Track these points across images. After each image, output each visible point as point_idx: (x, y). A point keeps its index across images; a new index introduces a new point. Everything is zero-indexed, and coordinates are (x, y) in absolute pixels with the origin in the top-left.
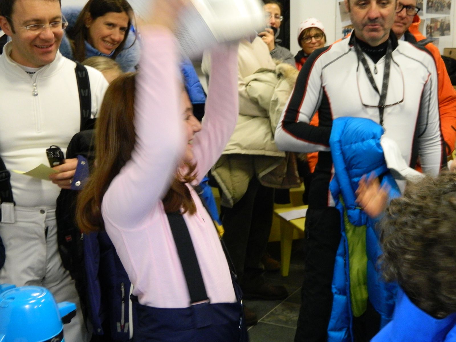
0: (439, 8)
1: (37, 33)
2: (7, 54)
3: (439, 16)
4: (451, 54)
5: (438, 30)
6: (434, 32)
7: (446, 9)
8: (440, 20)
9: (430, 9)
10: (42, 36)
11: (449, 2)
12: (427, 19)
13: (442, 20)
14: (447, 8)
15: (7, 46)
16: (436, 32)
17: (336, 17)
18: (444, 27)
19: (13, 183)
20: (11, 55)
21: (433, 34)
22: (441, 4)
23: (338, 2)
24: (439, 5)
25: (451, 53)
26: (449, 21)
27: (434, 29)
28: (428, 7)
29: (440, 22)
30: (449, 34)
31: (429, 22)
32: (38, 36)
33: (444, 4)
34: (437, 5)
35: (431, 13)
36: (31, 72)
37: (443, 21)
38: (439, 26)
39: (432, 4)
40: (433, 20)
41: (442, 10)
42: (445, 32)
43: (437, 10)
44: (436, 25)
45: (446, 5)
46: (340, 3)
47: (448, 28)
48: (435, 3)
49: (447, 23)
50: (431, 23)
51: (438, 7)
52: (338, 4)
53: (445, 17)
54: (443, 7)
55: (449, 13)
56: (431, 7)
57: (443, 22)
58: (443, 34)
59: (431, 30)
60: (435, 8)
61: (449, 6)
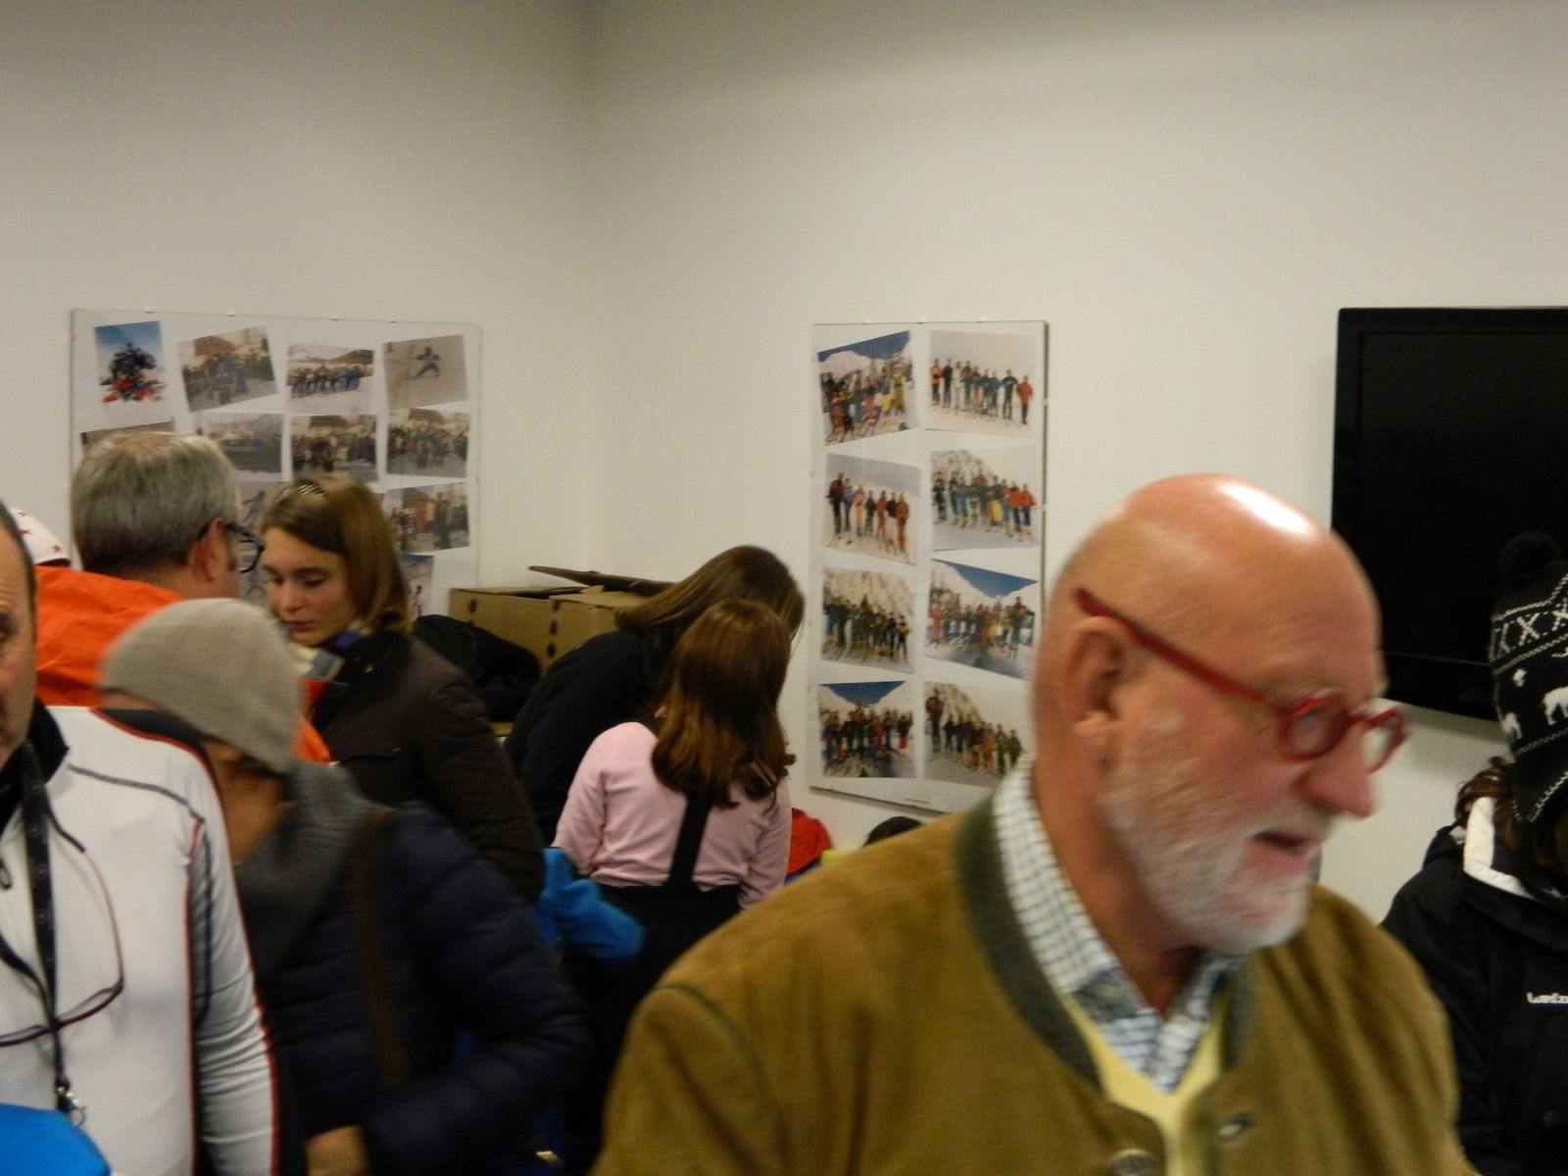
0: (430, 456)
3: (431, 483)
4: (477, 612)
5: (428, 527)
6: (414, 536)
7: (451, 459)
8: (433, 495)
9: (398, 459)
11: (461, 435)
12: (392, 492)
13: (440, 495)
14: (455, 456)
16: (421, 536)
18: (449, 520)
21: (412, 542)
22: (435, 442)
23: (78, 432)
24: (429, 445)
25: (473, 606)
26: (464, 498)
27: (415, 524)
28: (393, 453)
29: (433, 501)
30: (466, 544)
31: (398, 503)
33: (445, 441)
34: (423, 446)
35: (402, 472)
37: (444, 498)
38: (430, 516)
39: (404, 444)
40: (412, 496)
41: (440, 463)
42: (453, 536)
43: (422, 464)
44: (422, 513)
45: (452, 447)
46: (85, 439)
47: (461, 521)
48: (416, 439)
49: (458, 504)
50: (405, 505)
51: (426, 451)
52: (78, 442)
53: (452, 485)
54: (441, 451)
55: (462, 474)
56: (402, 451)
57: (446, 502)
58: (444, 543)
59: (405, 529)
60: (415, 457)
61: (462, 449)
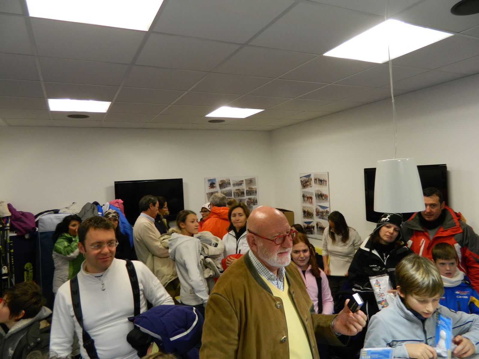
0: (252, 193)
1: (99, 251)
2: (83, 269)
3: (252, 197)
7: (254, 194)
8: (252, 198)
10: (102, 252)
11: (256, 190)
12: (247, 198)
15: (84, 264)
16: (251, 204)
17: (206, 199)
19: (97, 347)
20: (86, 270)
27: (250, 202)
30: (257, 205)
31: (248, 200)
32: (100, 253)
33: (254, 191)
35: (248, 196)
36: (99, 276)
38: (252, 201)
40: (249, 199)
42: (255, 204)
43: (251, 194)
46: (207, 194)
47: (256, 202)
48: (250, 191)
49: (256, 199)
52: (206, 194)
53: (255, 197)
54: (253, 193)
55: (256, 195)
56: (248, 193)
57: (254, 199)
58: (254, 205)
61: (256, 192)
